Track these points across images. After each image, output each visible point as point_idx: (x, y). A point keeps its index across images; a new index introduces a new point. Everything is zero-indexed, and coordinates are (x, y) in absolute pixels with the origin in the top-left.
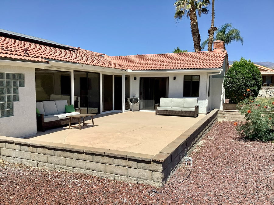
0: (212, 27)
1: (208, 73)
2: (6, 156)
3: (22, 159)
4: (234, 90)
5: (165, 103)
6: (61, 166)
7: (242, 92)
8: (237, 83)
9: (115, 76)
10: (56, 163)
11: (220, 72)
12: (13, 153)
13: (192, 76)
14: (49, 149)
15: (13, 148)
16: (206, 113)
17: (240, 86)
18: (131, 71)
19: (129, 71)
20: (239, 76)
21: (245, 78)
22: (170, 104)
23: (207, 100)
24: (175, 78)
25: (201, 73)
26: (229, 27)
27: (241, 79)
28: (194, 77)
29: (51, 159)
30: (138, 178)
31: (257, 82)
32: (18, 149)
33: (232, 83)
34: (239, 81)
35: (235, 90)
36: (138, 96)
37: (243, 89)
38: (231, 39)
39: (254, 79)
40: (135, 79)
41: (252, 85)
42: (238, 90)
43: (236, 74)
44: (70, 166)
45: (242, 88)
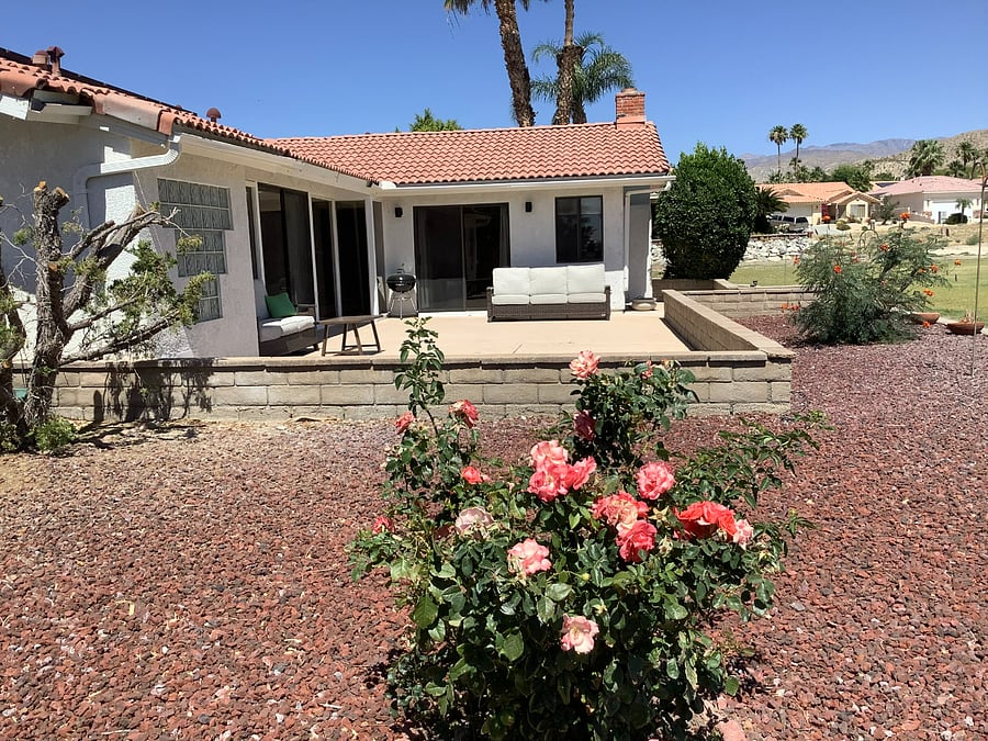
0: (569, 44)
1: (626, 189)
2: (341, 406)
3: (396, 405)
4: (689, 238)
5: (509, 283)
6: (525, 406)
7: (711, 241)
8: (697, 215)
9: (337, 203)
10: (509, 400)
11: (669, 185)
12: (367, 394)
13: (579, 198)
14: (486, 367)
15: (366, 380)
16: (624, 308)
17: (707, 226)
18: (394, 187)
19: (387, 185)
20: (701, 195)
21: (718, 202)
22: (527, 287)
23: (626, 268)
24: (529, 207)
25: (606, 189)
26: (595, 47)
27: (708, 203)
28: (584, 203)
29: (494, 392)
30: (732, 403)
31: (747, 213)
32: (383, 380)
33: (683, 218)
34: (703, 211)
35: (692, 238)
36: (410, 268)
37: (713, 234)
38: (602, 83)
39: (741, 204)
40: (399, 212)
41: (735, 220)
42: (700, 237)
43: (693, 190)
44: (549, 403)
45: (711, 231)
